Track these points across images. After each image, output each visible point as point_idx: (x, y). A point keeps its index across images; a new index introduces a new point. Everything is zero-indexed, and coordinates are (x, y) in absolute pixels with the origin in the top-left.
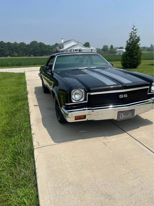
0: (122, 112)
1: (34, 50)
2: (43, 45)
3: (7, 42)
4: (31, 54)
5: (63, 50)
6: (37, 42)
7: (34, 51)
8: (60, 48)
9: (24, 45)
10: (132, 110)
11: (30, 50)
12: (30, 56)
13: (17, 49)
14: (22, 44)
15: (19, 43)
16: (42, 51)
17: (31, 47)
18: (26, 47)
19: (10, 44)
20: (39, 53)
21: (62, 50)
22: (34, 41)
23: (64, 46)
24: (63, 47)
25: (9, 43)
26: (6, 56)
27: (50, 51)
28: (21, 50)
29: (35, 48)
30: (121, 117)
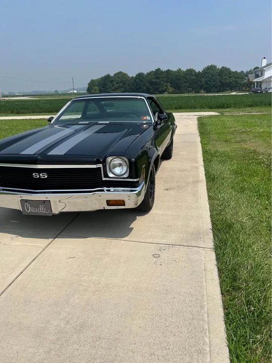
0: (27, 202)
1: (208, 81)
2: (226, 72)
3: (166, 70)
4: (201, 88)
5: (261, 80)
6: (215, 67)
7: (208, 84)
8: (257, 76)
9: (193, 73)
10: (44, 202)
11: (201, 82)
12: (199, 93)
13: (179, 80)
14: (190, 72)
15: (185, 70)
16: (221, 82)
17: (204, 77)
18: (195, 76)
19: (170, 73)
20: (216, 87)
21: (259, 80)
22: (211, 66)
23: (266, 73)
24: (262, 75)
25: (168, 71)
26: (162, 92)
27: (236, 82)
28: (185, 83)
29: (209, 77)
30: (28, 210)
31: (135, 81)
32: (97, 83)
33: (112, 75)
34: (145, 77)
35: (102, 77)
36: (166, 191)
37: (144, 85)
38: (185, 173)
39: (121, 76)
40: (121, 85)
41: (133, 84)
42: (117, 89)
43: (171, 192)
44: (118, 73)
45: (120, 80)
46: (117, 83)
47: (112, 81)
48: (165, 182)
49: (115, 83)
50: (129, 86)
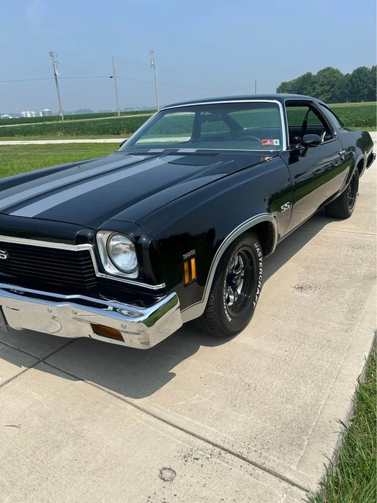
31: (351, 81)
32: (290, 86)
33: (314, 73)
34: (368, 73)
35: (299, 78)
36: (297, 293)
37: (366, 87)
38: (361, 251)
39: (329, 73)
40: (327, 88)
41: (347, 86)
42: (320, 95)
43: (305, 295)
44: (324, 71)
45: (326, 81)
46: (321, 86)
47: (314, 83)
48: (307, 268)
49: (317, 86)
50: (339, 89)
